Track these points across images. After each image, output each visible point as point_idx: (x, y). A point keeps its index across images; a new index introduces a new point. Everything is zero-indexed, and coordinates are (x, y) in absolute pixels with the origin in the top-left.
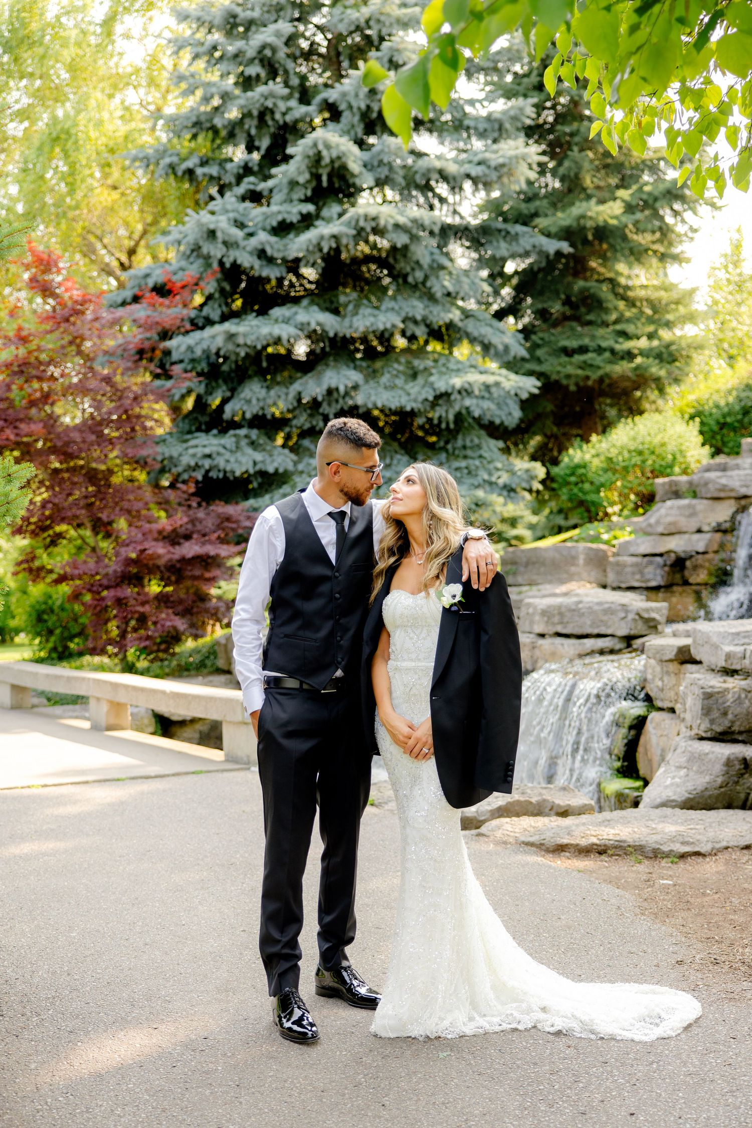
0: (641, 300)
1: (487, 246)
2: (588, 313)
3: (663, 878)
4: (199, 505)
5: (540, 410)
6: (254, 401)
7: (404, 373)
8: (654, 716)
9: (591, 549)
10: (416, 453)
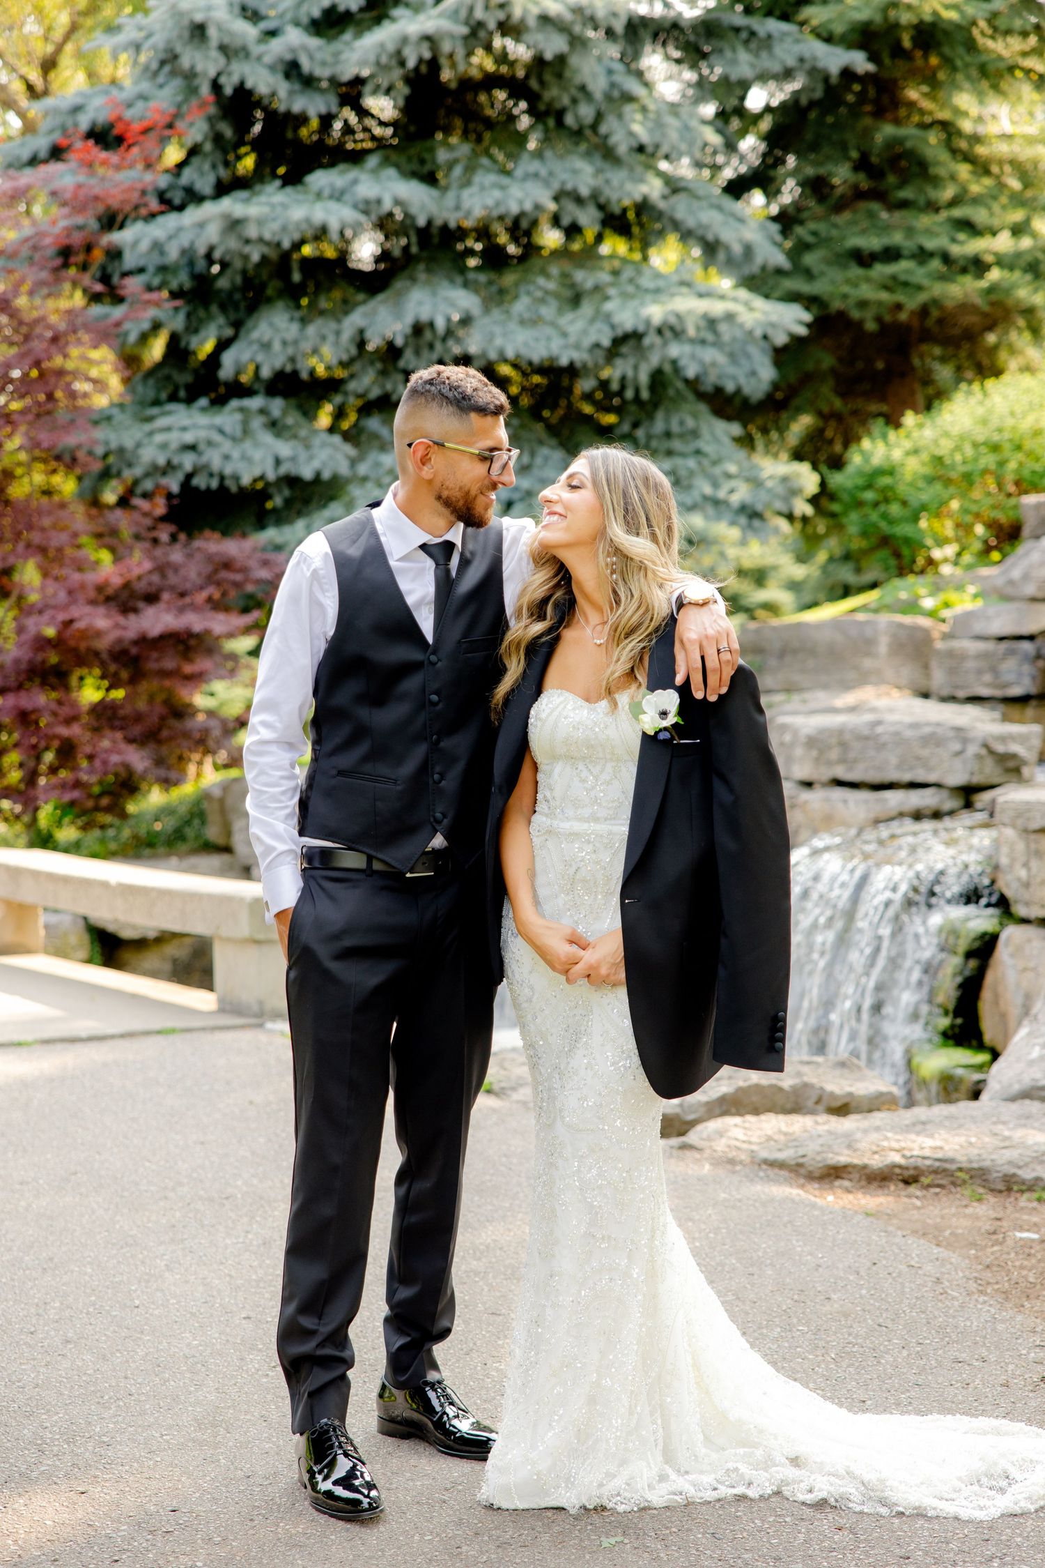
0: (1000, 163)
1: (713, 58)
2: (903, 183)
3: (1022, 1229)
4: (174, 538)
5: (810, 366)
6: (277, 346)
7: (557, 295)
8: (1012, 935)
9: (901, 625)
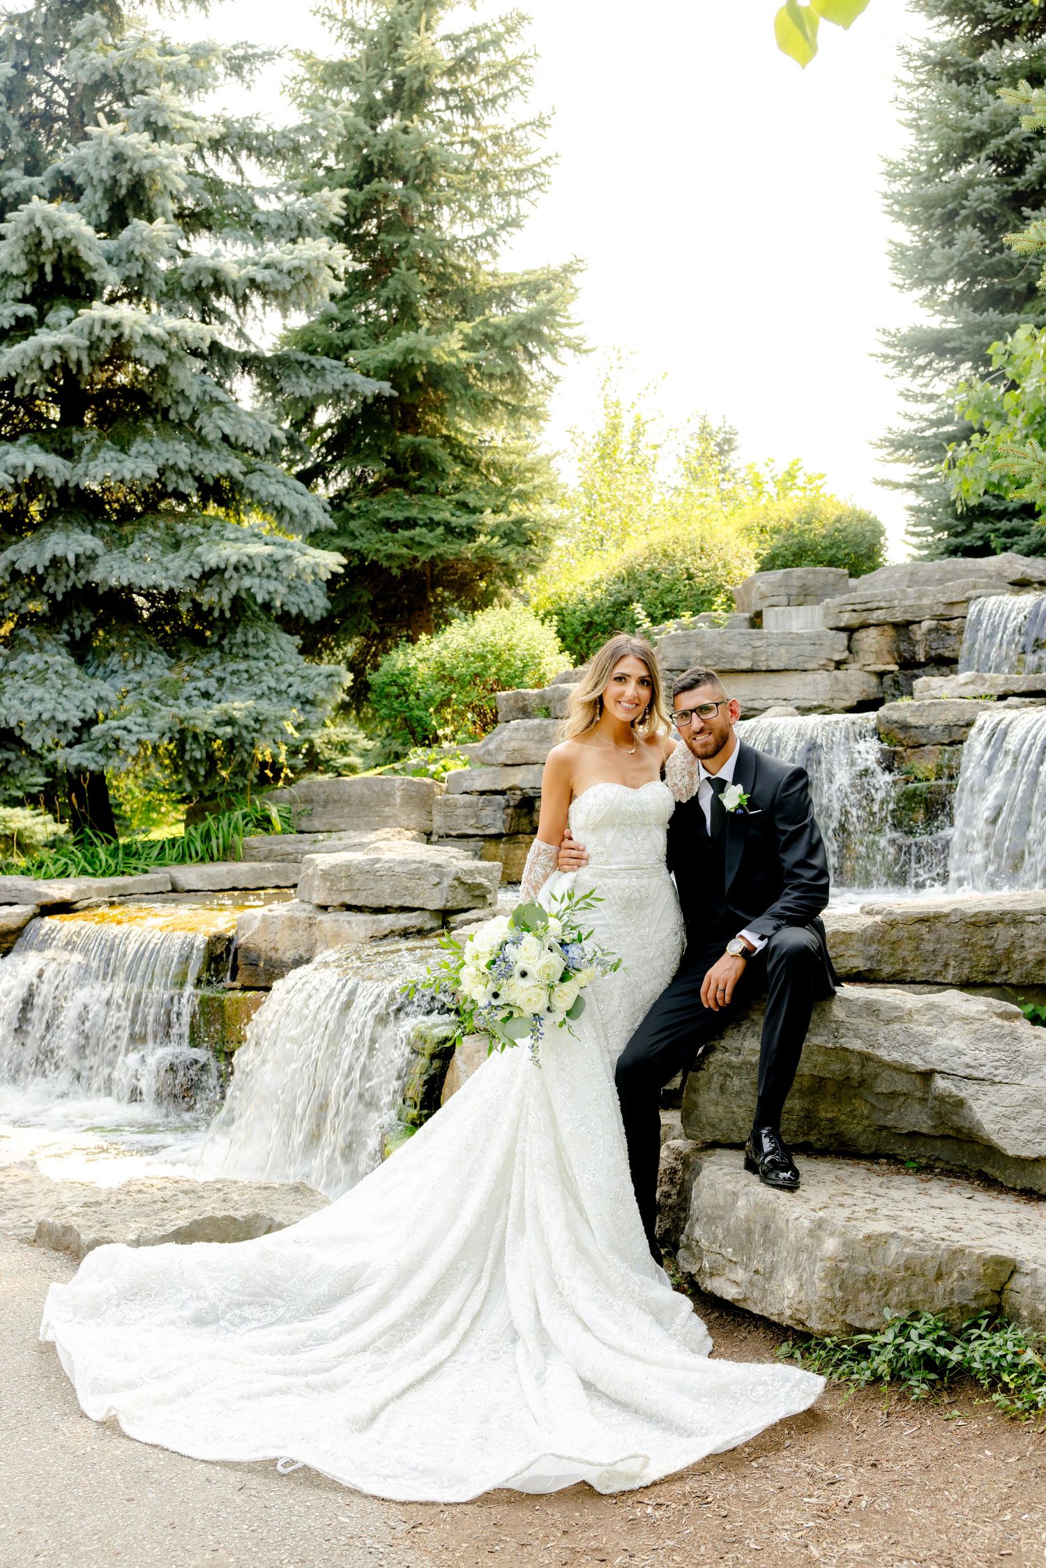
0: (488, 466)
1: (283, 382)
2: (419, 478)
5: (354, 600)
7: (163, 543)
8: (467, 1043)
9: (410, 782)
10: (179, 651)
